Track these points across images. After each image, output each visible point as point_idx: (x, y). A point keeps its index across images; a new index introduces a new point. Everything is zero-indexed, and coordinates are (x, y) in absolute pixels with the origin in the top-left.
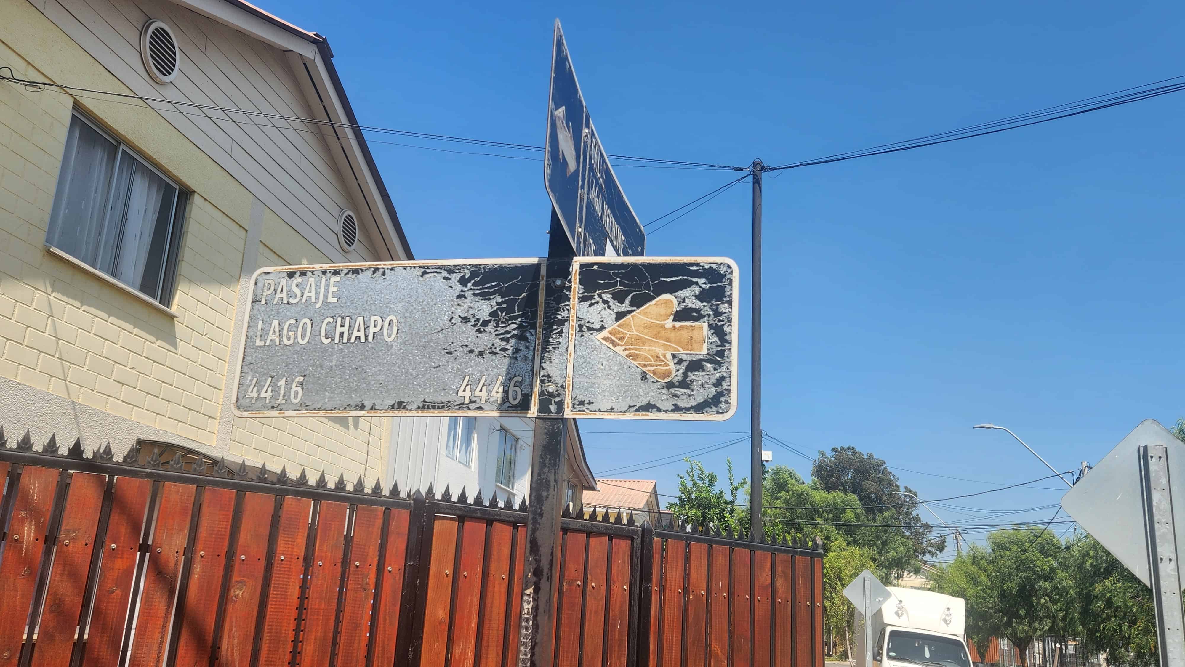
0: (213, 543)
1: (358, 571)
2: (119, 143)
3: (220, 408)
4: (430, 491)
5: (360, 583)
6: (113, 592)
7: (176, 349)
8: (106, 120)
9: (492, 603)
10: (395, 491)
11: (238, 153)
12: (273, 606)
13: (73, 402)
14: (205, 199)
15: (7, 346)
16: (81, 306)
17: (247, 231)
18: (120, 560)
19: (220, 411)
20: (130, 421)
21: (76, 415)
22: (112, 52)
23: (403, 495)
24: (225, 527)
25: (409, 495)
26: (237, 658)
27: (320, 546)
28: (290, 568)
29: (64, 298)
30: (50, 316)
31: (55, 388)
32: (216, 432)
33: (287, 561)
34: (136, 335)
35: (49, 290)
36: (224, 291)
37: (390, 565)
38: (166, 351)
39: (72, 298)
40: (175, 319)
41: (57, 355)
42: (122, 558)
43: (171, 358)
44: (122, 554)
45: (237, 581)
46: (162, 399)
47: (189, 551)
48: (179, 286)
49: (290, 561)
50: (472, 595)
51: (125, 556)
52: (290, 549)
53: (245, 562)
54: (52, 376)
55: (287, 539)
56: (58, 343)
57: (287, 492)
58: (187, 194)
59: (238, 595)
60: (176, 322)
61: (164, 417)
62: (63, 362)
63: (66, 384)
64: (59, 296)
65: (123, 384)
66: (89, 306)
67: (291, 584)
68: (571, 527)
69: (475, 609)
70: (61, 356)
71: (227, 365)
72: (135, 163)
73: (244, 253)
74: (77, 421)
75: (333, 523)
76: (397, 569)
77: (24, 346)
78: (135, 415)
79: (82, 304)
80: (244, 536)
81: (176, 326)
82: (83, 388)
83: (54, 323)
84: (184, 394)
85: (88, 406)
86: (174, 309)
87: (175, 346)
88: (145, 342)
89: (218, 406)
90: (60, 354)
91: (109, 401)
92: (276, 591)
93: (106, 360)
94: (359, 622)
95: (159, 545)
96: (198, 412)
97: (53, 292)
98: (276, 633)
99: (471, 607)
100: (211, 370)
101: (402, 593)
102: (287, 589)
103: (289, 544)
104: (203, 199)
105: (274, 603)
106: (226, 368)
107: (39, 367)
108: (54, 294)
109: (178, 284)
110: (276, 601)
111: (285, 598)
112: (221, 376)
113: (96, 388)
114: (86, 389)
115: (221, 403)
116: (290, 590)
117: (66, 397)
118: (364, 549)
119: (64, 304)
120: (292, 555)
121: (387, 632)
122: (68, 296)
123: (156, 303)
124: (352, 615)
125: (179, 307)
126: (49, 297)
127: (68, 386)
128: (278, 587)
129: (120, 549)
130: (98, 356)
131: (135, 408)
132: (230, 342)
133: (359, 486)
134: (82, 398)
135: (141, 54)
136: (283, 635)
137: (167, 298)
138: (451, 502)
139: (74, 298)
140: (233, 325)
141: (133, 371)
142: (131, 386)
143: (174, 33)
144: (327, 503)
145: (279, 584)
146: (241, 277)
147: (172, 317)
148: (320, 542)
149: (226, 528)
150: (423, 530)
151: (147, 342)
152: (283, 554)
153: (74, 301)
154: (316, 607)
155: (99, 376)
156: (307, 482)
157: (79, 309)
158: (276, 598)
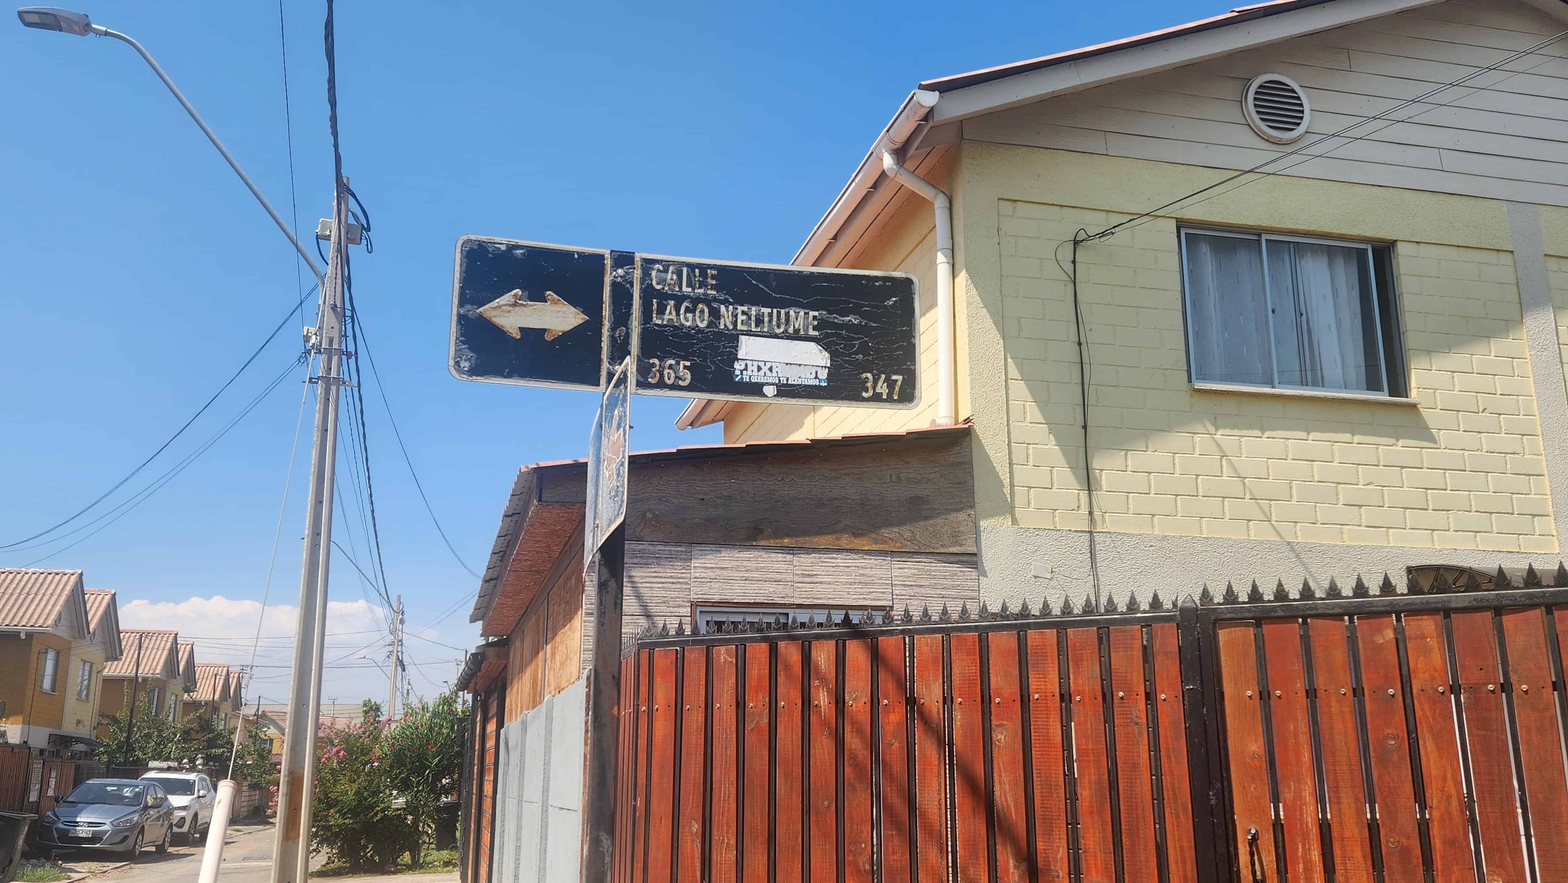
0: (967, 689)
1: (1124, 703)
2: (1260, 235)
3: (1550, 500)
4: (1205, 594)
5: (1129, 716)
6: (892, 745)
7: (1435, 442)
8: (1226, 221)
9: (1332, 729)
10: (1156, 603)
11: (1451, 161)
12: (1038, 749)
13: (1289, 543)
14: (1417, 243)
15: (1179, 503)
16: (1263, 433)
17: (1512, 252)
18: (893, 714)
19: (1550, 504)
20: (1387, 547)
21: (1297, 556)
22: (1206, 145)
23: (1168, 605)
24: (975, 670)
25: (1175, 605)
26: (1012, 804)
27: (1074, 679)
28: (1047, 707)
29: (1236, 432)
30: (1222, 457)
31: (1258, 532)
32: (1555, 534)
33: (1042, 700)
34: (1358, 443)
35: (1212, 430)
36: (1498, 345)
37: (1163, 692)
38: (1419, 450)
39: (1247, 429)
40: (1418, 406)
41: (1248, 496)
42: (894, 712)
43: (1428, 455)
44: (894, 709)
45: (996, 725)
46: (1433, 510)
47: (947, 700)
48: (1412, 364)
49: (1046, 700)
50: (1296, 719)
51: (896, 710)
52: (1043, 687)
53: (1001, 705)
54: (1249, 521)
55: (1038, 676)
56: (1244, 484)
57: (1029, 626)
58: (1389, 248)
59: (1001, 739)
60: (1421, 410)
61: (1447, 532)
62: (1259, 501)
63: (1272, 524)
64: (1228, 431)
65: (1360, 506)
66: (1273, 430)
67: (1051, 723)
68: (1453, 605)
69: (1304, 739)
70: (1254, 496)
71: (1541, 439)
72: (1292, 245)
73: (1518, 283)
74: (1303, 563)
75: (1084, 652)
76: (1173, 696)
77: (1200, 497)
78: (1394, 539)
79: (1263, 431)
80: (996, 680)
81: (1422, 413)
82: (1299, 524)
83: (1230, 462)
84: (1472, 497)
85: (1313, 543)
86: (1414, 395)
87: (1432, 439)
88: (1377, 448)
89: (1547, 497)
90: (1251, 493)
91: (1345, 531)
92: (1037, 732)
93: (1321, 484)
94: (1136, 762)
95: (921, 697)
96: (1508, 513)
97: (1217, 430)
98: (1046, 777)
99: (1296, 736)
100: (1512, 454)
101: (1185, 724)
102: (1048, 729)
103: (1041, 681)
104: (1415, 244)
105: (1037, 745)
106: (1542, 443)
107: (1227, 514)
108: (1220, 432)
109: (1410, 361)
110: (1040, 743)
111: (1048, 740)
112: (1536, 457)
113: (1319, 519)
114: (1303, 524)
115: (1548, 492)
116: (1052, 731)
117: (1279, 539)
118: (1126, 676)
119: (1238, 438)
120: (1046, 693)
121: (1175, 773)
122: (1240, 429)
123: (1383, 397)
124: (1127, 754)
125: (1421, 390)
126: (1214, 436)
127: (1276, 526)
128: (1039, 728)
129: (891, 703)
130: (1307, 483)
131: (1391, 530)
132: (1536, 407)
133: (1110, 605)
134: (1301, 536)
135: (1249, 125)
136: (1054, 779)
137: (1399, 386)
138: (1239, 603)
139: (1250, 427)
140: (1532, 383)
141: (1370, 487)
142: (1374, 506)
143: (1288, 76)
144: (1074, 631)
145: (1038, 725)
146: (1524, 316)
147: (1413, 406)
148: (1074, 676)
149: (976, 673)
150: (1199, 645)
151: (1381, 447)
152: (1037, 693)
153: (1251, 431)
154: (1084, 747)
155: (1318, 505)
156: (1051, 611)
157: (1261, 437)
158: (1039, 740)
